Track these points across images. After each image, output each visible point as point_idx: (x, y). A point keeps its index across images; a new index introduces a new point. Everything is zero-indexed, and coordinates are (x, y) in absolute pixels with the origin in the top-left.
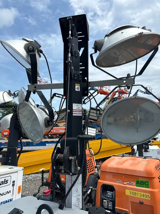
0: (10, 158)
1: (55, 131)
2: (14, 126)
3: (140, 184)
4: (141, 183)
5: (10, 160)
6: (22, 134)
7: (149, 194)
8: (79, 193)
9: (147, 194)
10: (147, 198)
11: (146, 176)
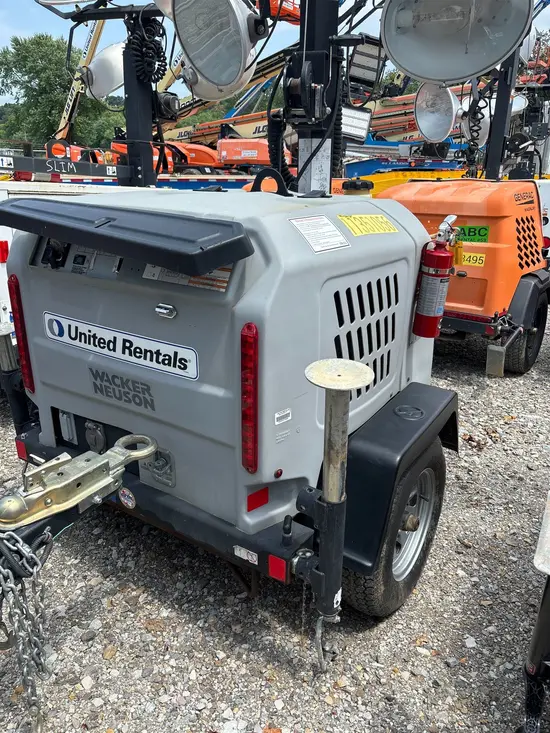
0: (139, 168)
1: (224, 153)
2: (138, 77)
3: (467, 233)
4: (470, 232)
5: (139, 172)
6: (160, 105)
7: (484, 255)
8: (324, 175)
9: (479, 256)
10: (477, 264)
11: (485, 214)
